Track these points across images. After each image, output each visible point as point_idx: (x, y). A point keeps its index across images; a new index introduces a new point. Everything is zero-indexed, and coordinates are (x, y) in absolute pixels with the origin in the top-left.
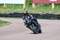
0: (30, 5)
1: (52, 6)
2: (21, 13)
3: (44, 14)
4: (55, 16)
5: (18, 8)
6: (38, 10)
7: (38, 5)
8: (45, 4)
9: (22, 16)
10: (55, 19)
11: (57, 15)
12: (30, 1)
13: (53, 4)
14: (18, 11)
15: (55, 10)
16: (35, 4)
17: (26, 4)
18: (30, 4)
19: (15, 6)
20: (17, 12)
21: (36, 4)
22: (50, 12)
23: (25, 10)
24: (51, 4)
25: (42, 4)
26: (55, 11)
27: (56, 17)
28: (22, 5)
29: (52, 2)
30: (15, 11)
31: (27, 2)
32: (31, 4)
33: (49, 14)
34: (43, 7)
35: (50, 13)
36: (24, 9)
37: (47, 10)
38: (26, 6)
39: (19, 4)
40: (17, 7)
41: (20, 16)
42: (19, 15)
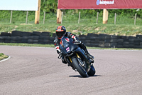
0: (51, 13)
1: (102, 16)
2: (30, 31)
3: (83, 35)
4: (110, 39)
5: (22, 20)
6: (70, 26)
7: (69, 12)
8: (86, 12)
9: (31, 40)
10: (110, 47)
11: (114, 36)
12: (51, 5)
13: (105, 10)
14: (22, 28)
15: (111, 25)
16: (62, 10)
17: (41, 10)
18: (51, 10)
19: (15, 16)
20: (19, 30)
21: (65, 11)
22: (98, 31)
23: (38, 25)
24: (100, 11)
25: (79, 10)
26: (109, 27)
27: (112, 41)
28: (32, 13)
29: (104, 6)
30: (16, 27)
31: (42, 5)
32: (53, 11)
33: (97, 35)
34: (81, 18)
35: (99, 33)
36: (38, 23)
37: (91, 24)
38: (41, 15)
39: (24, 11)
40: (20, 18)
41: (27, 39)
42: (26, 37)
